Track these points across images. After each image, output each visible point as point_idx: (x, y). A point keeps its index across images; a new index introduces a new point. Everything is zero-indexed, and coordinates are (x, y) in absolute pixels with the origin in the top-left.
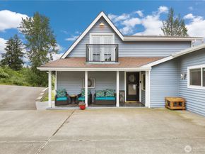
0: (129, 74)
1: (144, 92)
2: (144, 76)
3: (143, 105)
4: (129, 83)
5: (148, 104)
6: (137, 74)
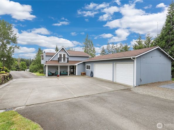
0: (71, 66)
1: (75, 71)
2: (76, 67)
3: (75, 75)
4: (71, 68)
5: (77, 74)
6: (73, 66)
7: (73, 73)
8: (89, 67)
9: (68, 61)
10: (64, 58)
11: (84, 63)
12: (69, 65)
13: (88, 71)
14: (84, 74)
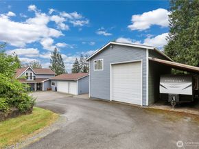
0: (38, 83)
2: (42, 84)
3: (42, 90)
4: (38, 85)
6: (40, 83)
7: (39, 89)
8: (53, 84)
9: (34, 79)
10: (31, 77)
11: (50, 80)
12: (35, 82)
13: (53, 87)
14: (50, 89)
